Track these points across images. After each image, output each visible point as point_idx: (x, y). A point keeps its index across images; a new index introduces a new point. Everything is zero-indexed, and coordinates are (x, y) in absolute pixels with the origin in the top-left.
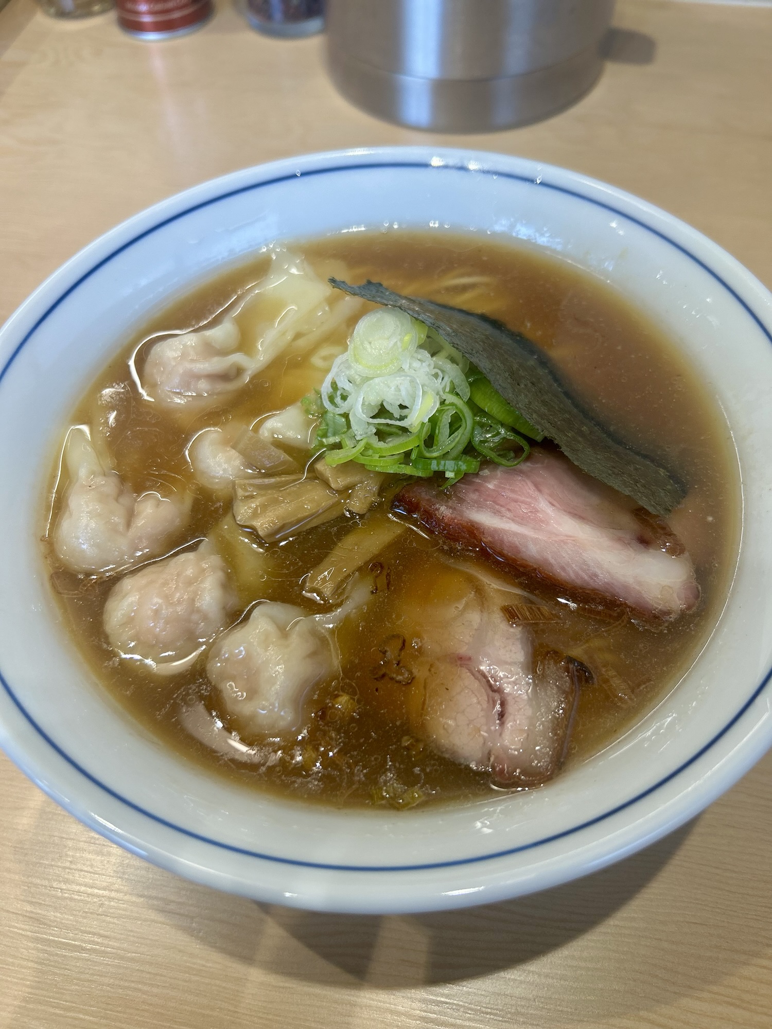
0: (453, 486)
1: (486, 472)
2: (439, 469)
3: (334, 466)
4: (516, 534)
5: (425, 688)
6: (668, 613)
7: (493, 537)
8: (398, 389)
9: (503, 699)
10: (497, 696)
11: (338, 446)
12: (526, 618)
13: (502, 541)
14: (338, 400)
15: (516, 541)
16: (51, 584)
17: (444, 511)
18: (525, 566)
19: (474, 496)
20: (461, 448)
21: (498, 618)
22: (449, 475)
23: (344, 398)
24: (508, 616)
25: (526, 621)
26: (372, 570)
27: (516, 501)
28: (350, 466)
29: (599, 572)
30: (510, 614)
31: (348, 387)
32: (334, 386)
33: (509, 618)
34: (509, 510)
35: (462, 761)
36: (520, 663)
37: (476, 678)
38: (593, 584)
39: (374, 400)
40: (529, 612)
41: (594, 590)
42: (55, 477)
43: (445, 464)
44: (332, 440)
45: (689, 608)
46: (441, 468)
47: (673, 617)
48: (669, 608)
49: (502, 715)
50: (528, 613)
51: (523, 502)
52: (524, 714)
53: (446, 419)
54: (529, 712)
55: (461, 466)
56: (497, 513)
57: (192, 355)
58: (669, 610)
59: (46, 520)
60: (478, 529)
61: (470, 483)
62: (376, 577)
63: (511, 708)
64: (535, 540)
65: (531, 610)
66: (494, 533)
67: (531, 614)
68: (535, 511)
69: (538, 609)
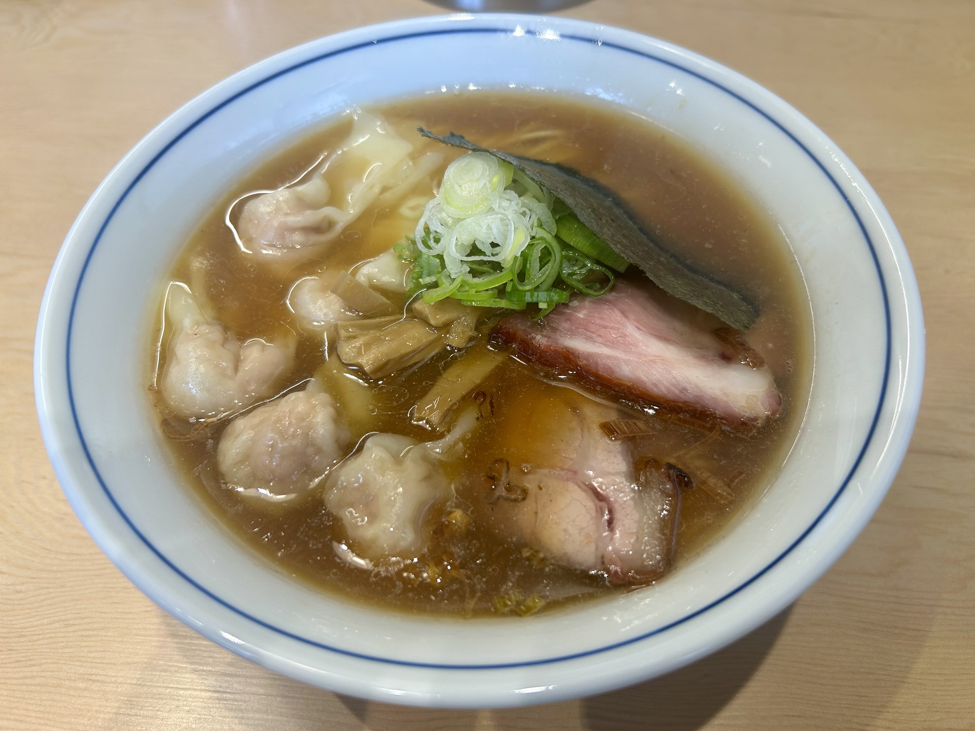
0: (546, 316)
1: (575, 303)
2: (532, 300)
3: (433, 304)
4: (608, 357)
5: (536, 503)
6: (755, 419)
7: (588, 360)
8: (489, 228)
9: (610, 507)
10: (603, 504)
11: (435, 285)
12: (624, 433)
13: (597, 364)
14: (432, 243)
15: (609, 363)
16: (162, 430)
17: (540, 340)
18: (619, 385)
19: (566, 325)
20: (550, 281)
21: (597, 432)
22: (542, 306)
23: (437, 241)
24: (607, 432)
25: (625, 435)
26: (475, 398)
27: (605, 327)
28: (447, 303)
29: (688, 387)
30: (608, 430)
31: (440, 229)
32: (427, 230)
33: (609, 434)
34: (600, 336)
35: (578, 566)
36: (623, 472)
37: (583, 490)
38: (683, 397)
39: (466, 239)
40: (626, 426)
41: (685, 402)
42: (158, 330)
43: (538, 295)
44: (427, 280)
45: (774, 414)
46: (535, 300)
47: (760, 423)
48: (755, 415)
49: (610, 522)
50: (625, 428)
51: (612, 328)
52: (632, 519)
53: (537, 253)
54: (636, 516)
55: (553, 296)
56: (589, 339)
57: (285, 208)
58: (755, 417)
59: (153, 370)
60: (573, 354)
61: (562, 314)
62: (480, 405)
63: (618, 515)
64: (627, 362)
65: (627, 425)
66: (588, 357)
67: (628, 428)
68: (624, 336)
69: (635, 423)
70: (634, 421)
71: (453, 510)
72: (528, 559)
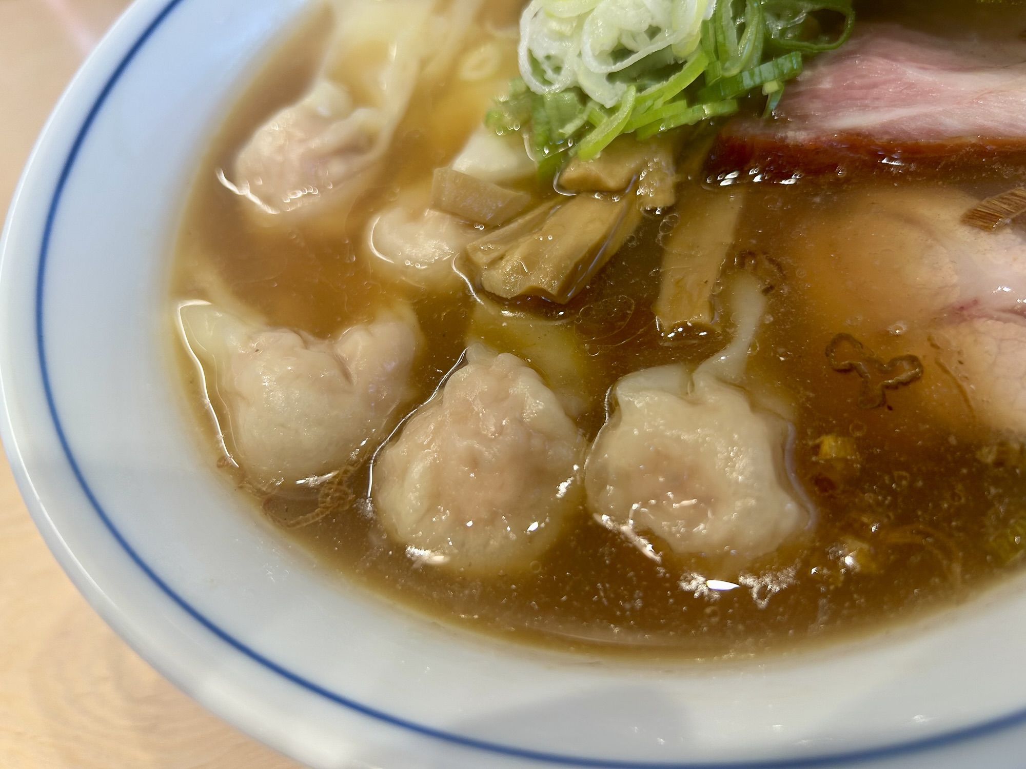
1: (806, 75)
2: (754, 82)
3: (598, 156)
4: (913, 118)
5: (946, 371)
7: (886, 133)
11: (588, 127)
12: (1008, 213)
14: (550, 74)
16: (270, 519)
17: (796, 135)
18: (956, 149)
19: (816, 105)
21: (965, 234)
22: (771, 88)
23: (558, 69)
24: (981, 223)
25: (1011, 217)
26: (742, 264)
27: (875, 86)
30: (981, 219)
31: (554, 49)
32: (534, 62)
33: (986, 225)
34: (877, 99)
37: (1006, 321)
39: (608, 42)
40: (1005, 204)
43: (760, 72)
44: (570, 129)
46: (757, 81)
50: (1005, 206)
51: (885, 83)
53: (727, 12)
55: (782, 65)
56: (864, 108)
57: (299, 134)
59: (213, 433)
60: (859, 134)
61: (798, 94)
62: (756, 270)
64: (947, 114)
65: (1004, 201)
66: (885, 129)
67: (1009, 205)
68: (911, 86)
69: (1013, 194)
70: (1009, 192)
71: (818, 441)
72: (999, 463)
